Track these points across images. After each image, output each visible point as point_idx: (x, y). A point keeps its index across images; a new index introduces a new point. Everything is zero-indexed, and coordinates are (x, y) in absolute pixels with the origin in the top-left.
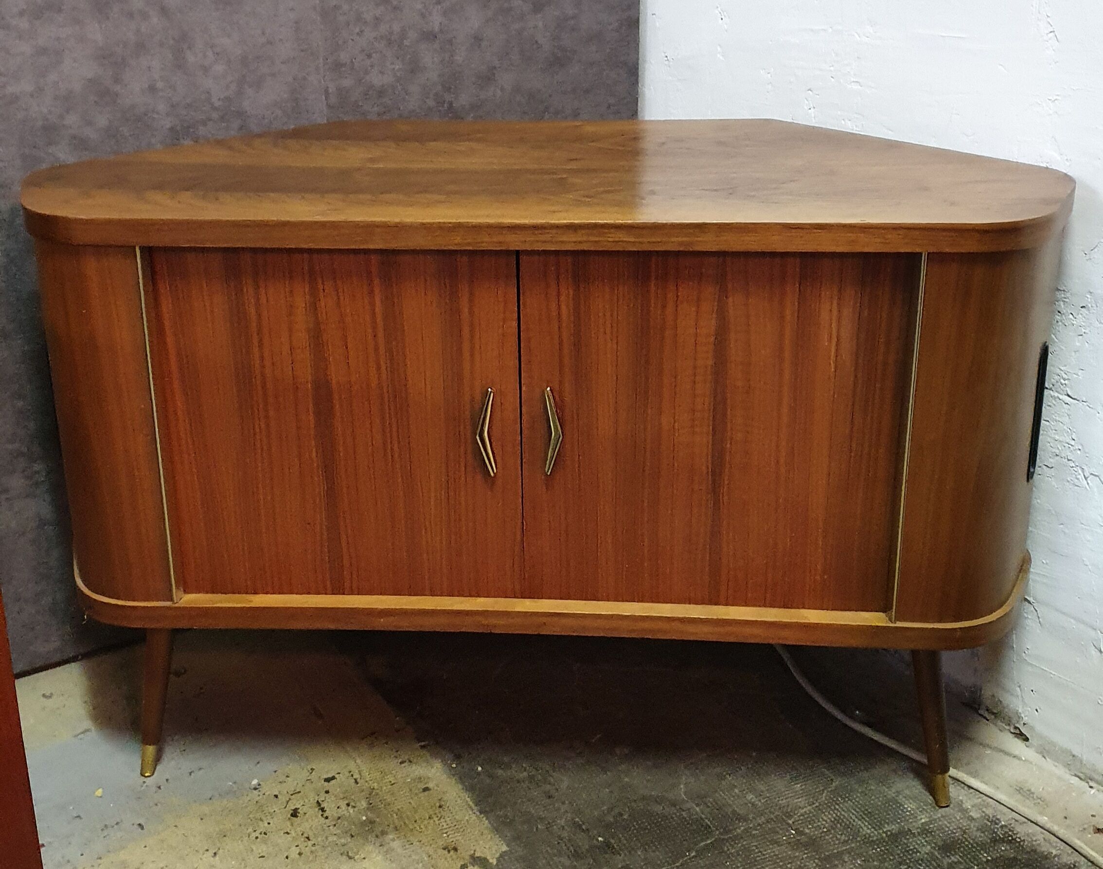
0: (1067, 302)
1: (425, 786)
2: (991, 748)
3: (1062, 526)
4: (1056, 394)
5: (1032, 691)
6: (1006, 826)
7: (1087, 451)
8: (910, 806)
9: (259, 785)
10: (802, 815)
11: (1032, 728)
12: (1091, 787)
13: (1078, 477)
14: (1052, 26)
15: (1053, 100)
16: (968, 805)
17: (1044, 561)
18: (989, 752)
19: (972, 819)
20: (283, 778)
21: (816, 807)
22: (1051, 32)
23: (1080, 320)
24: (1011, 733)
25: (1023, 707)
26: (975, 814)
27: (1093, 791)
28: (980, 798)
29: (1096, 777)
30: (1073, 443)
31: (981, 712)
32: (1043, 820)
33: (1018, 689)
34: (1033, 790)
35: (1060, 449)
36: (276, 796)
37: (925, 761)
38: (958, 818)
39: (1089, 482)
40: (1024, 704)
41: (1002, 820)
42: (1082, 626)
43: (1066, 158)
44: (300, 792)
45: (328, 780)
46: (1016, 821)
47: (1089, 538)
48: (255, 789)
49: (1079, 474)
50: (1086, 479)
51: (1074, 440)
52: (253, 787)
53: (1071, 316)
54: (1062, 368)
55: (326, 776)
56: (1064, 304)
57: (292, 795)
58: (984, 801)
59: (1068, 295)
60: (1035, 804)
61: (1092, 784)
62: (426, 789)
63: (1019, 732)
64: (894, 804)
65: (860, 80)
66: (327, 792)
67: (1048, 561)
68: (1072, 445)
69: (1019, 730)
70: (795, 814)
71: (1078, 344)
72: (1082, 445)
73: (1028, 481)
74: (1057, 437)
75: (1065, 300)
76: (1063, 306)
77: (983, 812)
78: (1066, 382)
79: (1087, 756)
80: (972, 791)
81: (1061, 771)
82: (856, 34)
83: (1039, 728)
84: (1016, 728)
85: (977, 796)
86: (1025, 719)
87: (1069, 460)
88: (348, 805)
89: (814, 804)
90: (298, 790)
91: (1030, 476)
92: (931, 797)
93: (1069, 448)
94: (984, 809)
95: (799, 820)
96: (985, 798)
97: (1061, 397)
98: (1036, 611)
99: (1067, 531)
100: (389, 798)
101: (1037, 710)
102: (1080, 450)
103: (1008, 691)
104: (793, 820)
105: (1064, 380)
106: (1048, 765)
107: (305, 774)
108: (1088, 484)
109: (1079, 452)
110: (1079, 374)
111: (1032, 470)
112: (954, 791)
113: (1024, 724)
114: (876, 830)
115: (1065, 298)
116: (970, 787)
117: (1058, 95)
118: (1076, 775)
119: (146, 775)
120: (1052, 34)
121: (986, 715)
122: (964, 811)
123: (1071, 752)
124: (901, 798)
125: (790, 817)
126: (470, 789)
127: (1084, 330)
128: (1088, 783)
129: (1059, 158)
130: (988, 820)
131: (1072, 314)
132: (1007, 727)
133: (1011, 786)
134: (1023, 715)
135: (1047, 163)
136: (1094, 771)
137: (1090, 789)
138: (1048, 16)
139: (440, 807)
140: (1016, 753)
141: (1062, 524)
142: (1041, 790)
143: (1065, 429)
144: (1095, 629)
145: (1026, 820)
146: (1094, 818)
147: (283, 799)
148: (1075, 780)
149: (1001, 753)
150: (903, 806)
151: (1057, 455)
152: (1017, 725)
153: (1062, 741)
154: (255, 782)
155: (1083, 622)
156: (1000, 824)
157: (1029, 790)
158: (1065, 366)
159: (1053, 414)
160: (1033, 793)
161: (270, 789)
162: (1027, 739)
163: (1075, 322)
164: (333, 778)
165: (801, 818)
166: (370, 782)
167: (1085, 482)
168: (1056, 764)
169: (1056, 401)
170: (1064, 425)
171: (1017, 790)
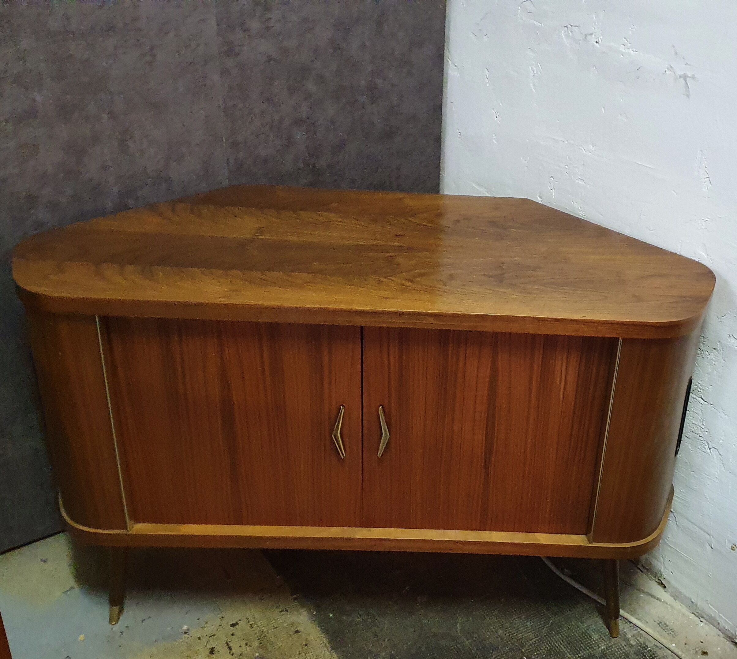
0: (705, 344)
1: (296, 629)
2: (644, 593)
3: (693, 473)
4: (695, 396)
5: (670, 561)
6: (651, 651)
7: (711, 433)
8: (595, 637)
9: (188, 630)
10: (531, 645)
11: (669, 582)
12: (701, 621)
13: (705, 447)
14: (708, 174)
15: (705, 220)
16: (629, 636)
17: (681, 490)
18: (643, 596)
19: (631, 646)
20: (203, 624)
21: (539, 639)
22: (707, 178)
23: (712, 356)
24: (656, 582)
25: (664, 569)
26: (633, 642)
27: (702, 624)
28: (636, 630)
29: (705, 616)
30: (703, 427)
31: (639, 566)
32: (673, 646)
33: (662, 558)
34: (668, 623)
35: (695, 428)
36: (199, 638)
37: (605, 604)
38: (623, 645)
39: (711, 451)
40: (665, 567)
41: (648, 646)
42: (702, 532)
43: (710, 258)
44: (215, 635)
45: (233, 625)
46: (657, 646)
47: (709, 483)
48: (186, 633)
49: (706, 446)
50: (710, 449)
51: (704, 425)
52: (184, 631)
53: (707, 353)
54: (700, 382)
55: (232, 623)
56: (703, 345)
57: (210, 637)
58: (639, 632)
59: (705, 340)
60: (668, 634)
61: (702, 619)
62: (297, 632)
63: (660, 582)
64: (586, 635)
65: (584, 179)
66: (233, 635)
67: (684, 491)
68: (703, 428)
69: (661, 580)
70: (527, 644)
71: (709, 370)
72: (708, 429)
73: (675, 456)
74: (694, 422)
75: (704, 342)
76: (702, 346)
77: (638, 640)
78: (701, 390)
79: (700, 604)
80: (632, 625)
81: (684, 610)
82: (583, 149)
83: (673, 582)
84: (659, 580)
85: (634, 629)
86: (665, 576)
87: (700, 436)
88: (246, 644)
89: (538, 636)
90: (214, 634)
91: (676, 453)
92: (607, 630)
93: (700, 429)
94: (639, 638)
95: (529, 649)
96: (639, 630)
97: (697, 398)
98: (675, 517)
99: (696, 476)
100: (273, 639)
101: (672, 572)
102: (707, 432)
103: (656, 559)
104: (525, 649)
105: (700, 389)
106: (677, 605)
107: (218, 622)
108: (711, 452)
109: (706, 433)
110: (710, 388)
111: (678, 448)
112: (621, 625)
113: (664, 579)
114: (574, 655)
115: (704, 341)
116: (630, 622)
117: (708, 218)
118: (693, 613)
119: (113, 623)
120: (708, 179)
121: (642, 568)
122: (627, 640)
123: (691, 599)
124: (590, 632)
125: (523, 647)
126: (326, 631)
127: (714, 363)
128: (699, 618)
129: (706, 257)
130: (640, 646)
131: (707, 351)
132: (654, 579)
133: (655, 621)
134: (663, 573)
135: (699, 258)
136: (704, 612)
137: (701, 622)
138: (706, 168)
139: (306, 645)
140: (659, 596)
141: (694, 472)
142: (672, 623)
143: (699, 418)
144: (710, 535)
145: (663, 646)
146: (702, 643)
147: (204, 640)
148: (692, 616)
149: (650, 597)
150: (590, 636)
151: (693, 432)
152: (660, 578)
153: (686, 592)
154: (185, 627)
155: (702, 529)
156: (648, 650)
157: (665, 624)
158: (701, 381)
159: (692, 407)
160: (667, 626)
161: (195, 633)
162: (665, 587)
163: (709, 357)
164: (236, 624)
165: (530, 647)
166: (261, 627)
167: (709, 451)
168: (682, 605)
169: (694, 400)
170: (698, 415)
171: (659, 624)
